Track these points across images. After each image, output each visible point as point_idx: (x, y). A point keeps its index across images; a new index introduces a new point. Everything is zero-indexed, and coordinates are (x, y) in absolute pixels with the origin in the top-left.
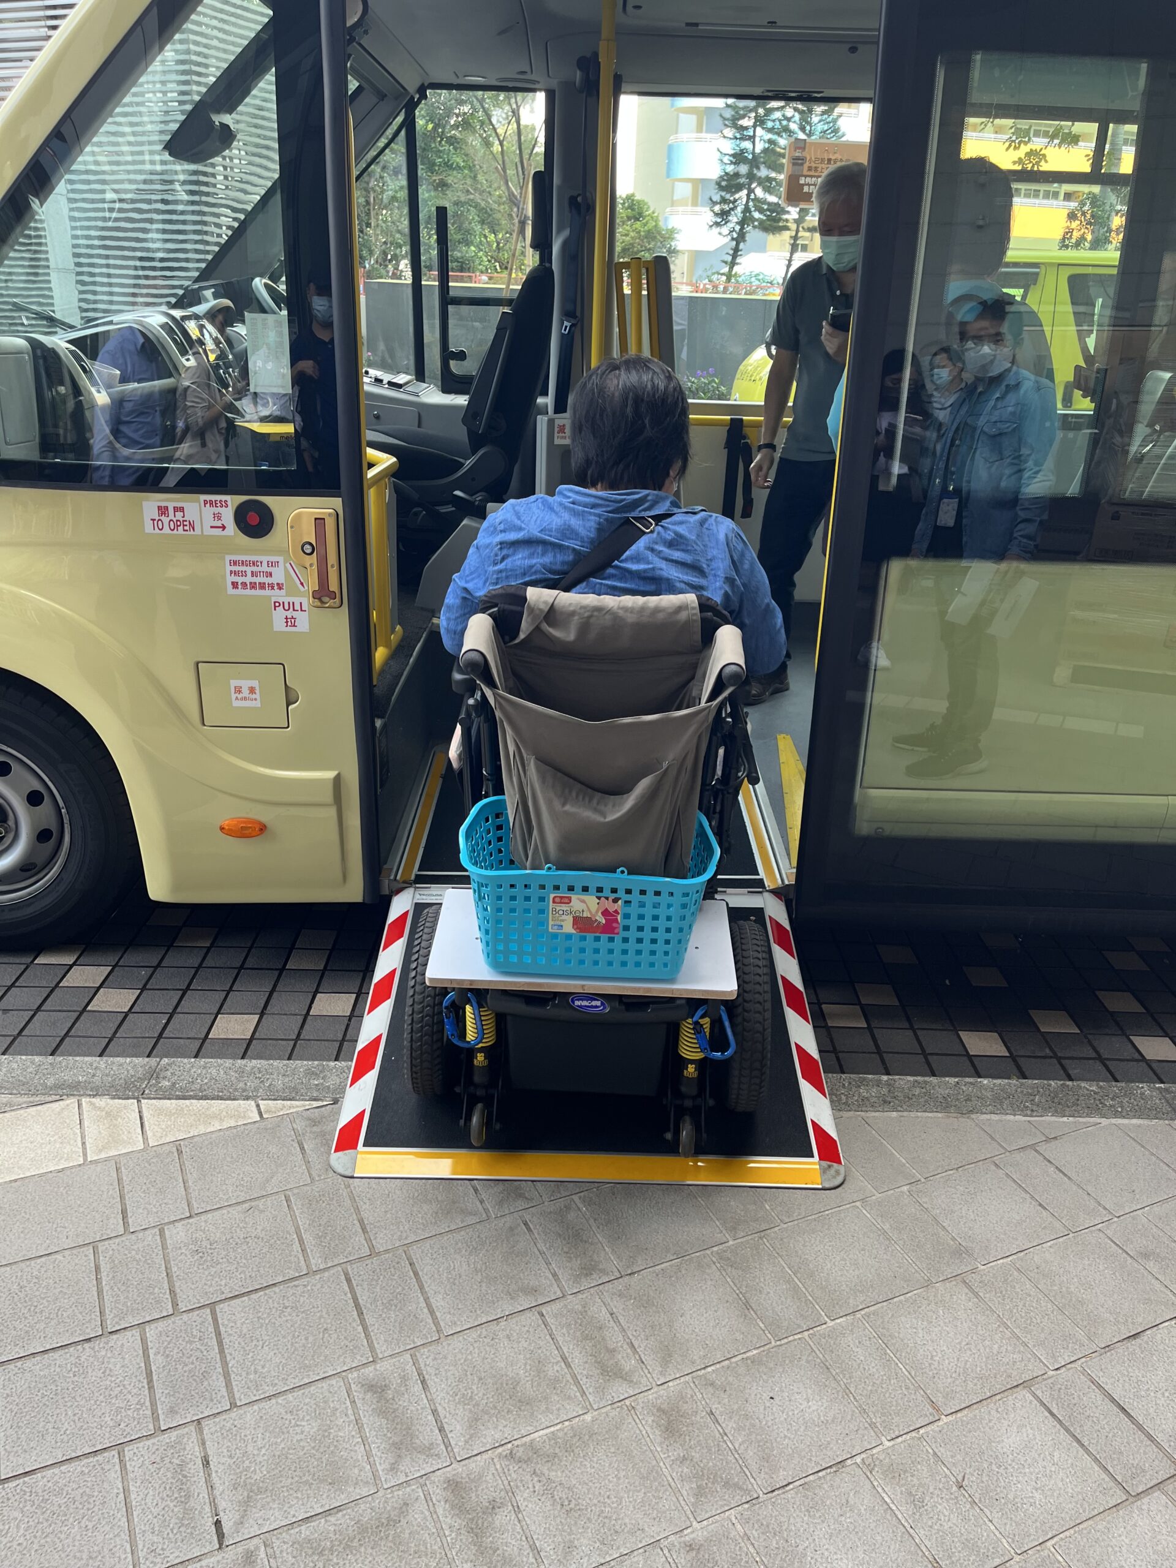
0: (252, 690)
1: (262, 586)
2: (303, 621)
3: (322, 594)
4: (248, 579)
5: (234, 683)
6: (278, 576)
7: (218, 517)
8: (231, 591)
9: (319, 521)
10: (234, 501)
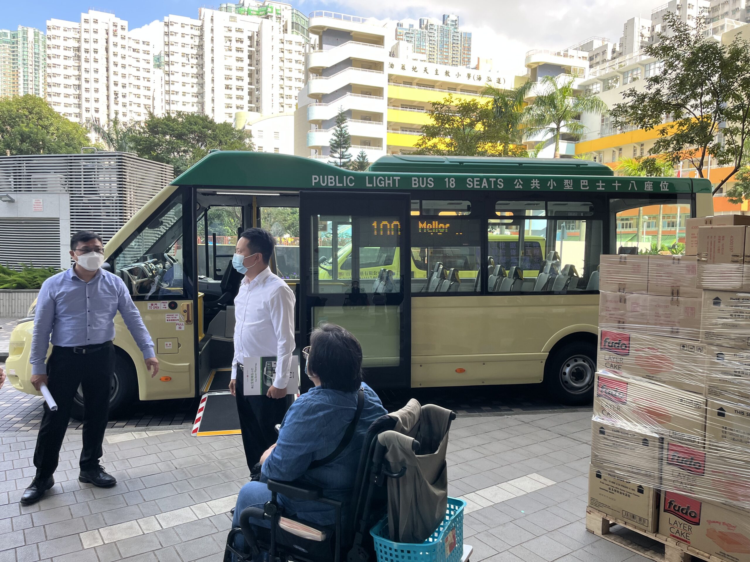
0: (170, 344)
1: (174, 320)
2: (183, 328)
3: (188, 321)
4: (171, 319)
5: (166, 343)
6: (178, 318)
7: (165, 305)
8: (166, 322)
9: (188, 305)
10: (168, 302)
